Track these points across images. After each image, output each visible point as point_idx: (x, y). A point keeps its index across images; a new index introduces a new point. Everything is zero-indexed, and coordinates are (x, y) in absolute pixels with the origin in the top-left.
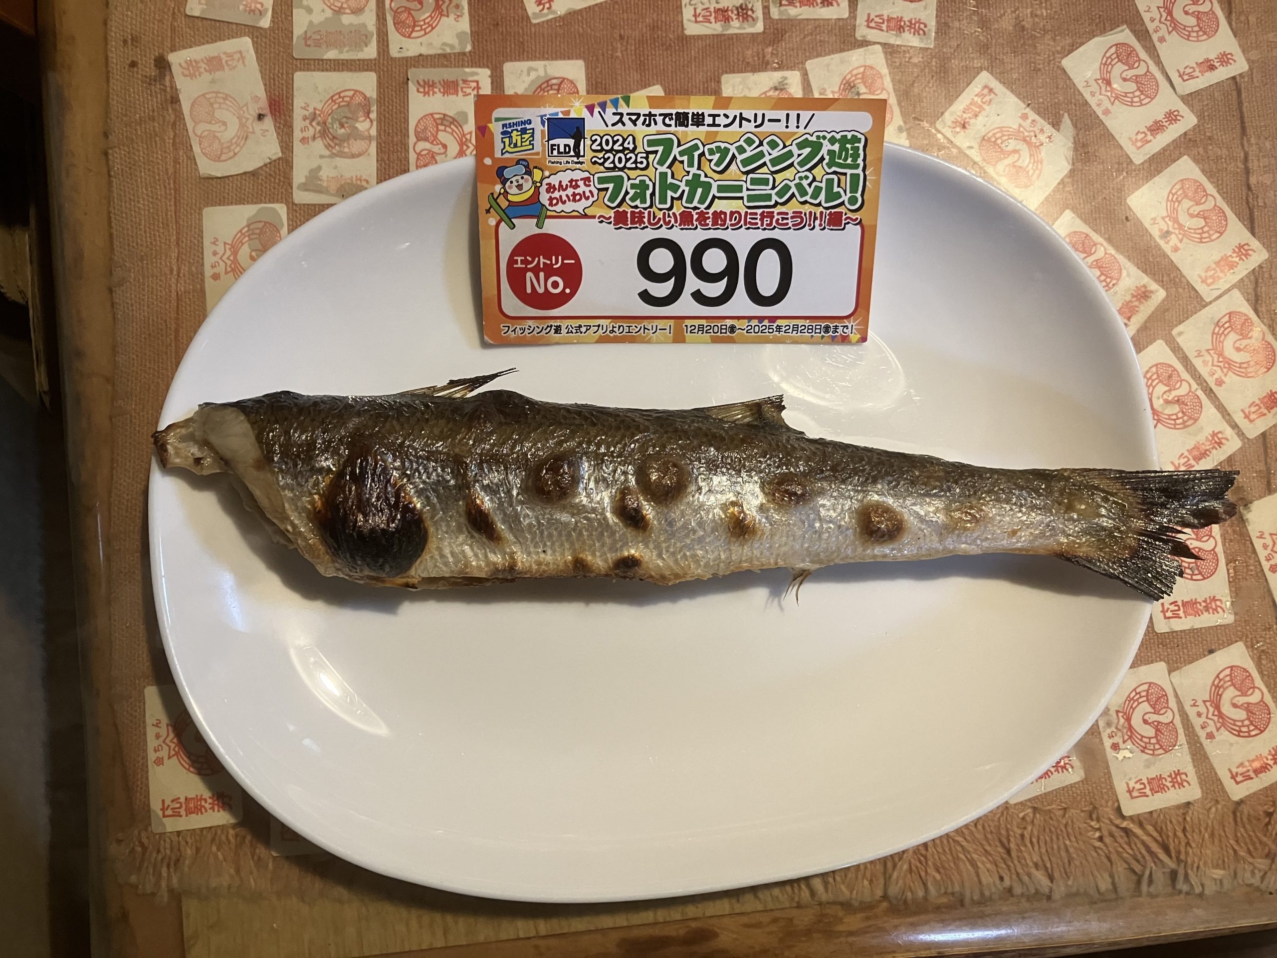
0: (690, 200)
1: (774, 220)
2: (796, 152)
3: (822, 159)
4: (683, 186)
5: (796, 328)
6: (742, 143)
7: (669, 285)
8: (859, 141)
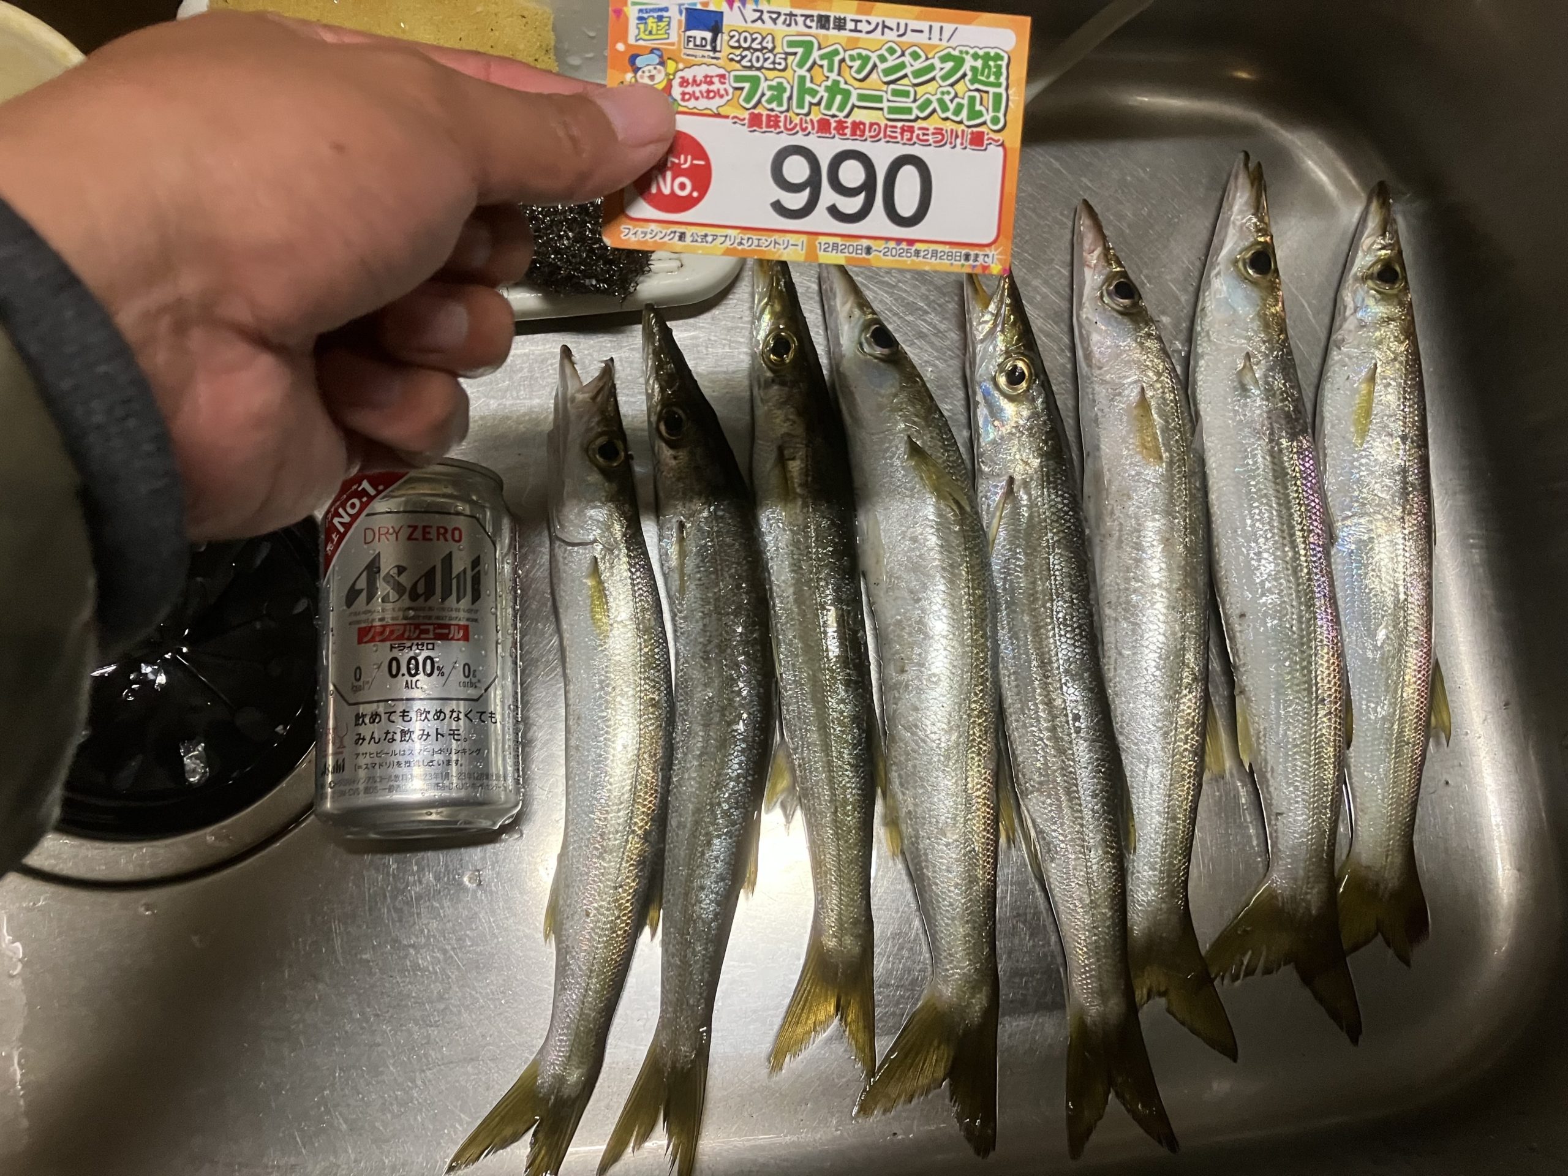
0: (829, 107)
1: (915, 135)
2: (938, 64)
3: (964, 75)
4: (822, 92)
5: (935, 253)
6: (883, 52)
7: (804, 196)
8: (1002, 58)
